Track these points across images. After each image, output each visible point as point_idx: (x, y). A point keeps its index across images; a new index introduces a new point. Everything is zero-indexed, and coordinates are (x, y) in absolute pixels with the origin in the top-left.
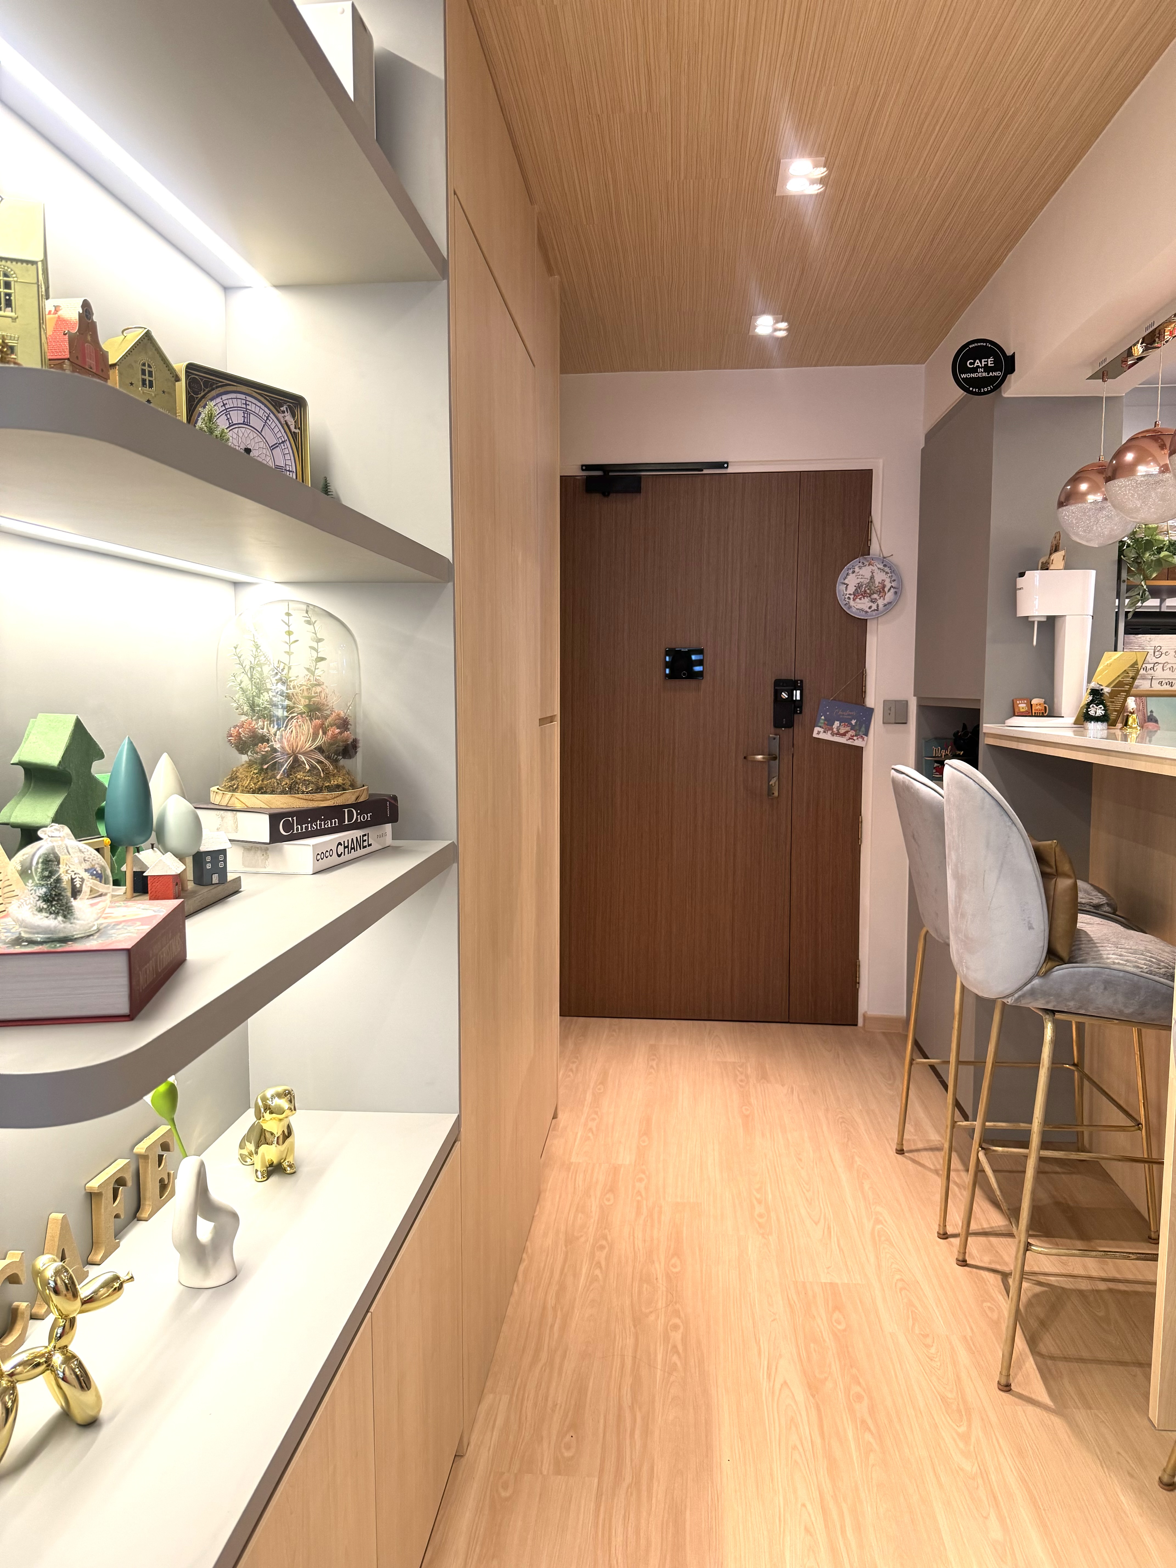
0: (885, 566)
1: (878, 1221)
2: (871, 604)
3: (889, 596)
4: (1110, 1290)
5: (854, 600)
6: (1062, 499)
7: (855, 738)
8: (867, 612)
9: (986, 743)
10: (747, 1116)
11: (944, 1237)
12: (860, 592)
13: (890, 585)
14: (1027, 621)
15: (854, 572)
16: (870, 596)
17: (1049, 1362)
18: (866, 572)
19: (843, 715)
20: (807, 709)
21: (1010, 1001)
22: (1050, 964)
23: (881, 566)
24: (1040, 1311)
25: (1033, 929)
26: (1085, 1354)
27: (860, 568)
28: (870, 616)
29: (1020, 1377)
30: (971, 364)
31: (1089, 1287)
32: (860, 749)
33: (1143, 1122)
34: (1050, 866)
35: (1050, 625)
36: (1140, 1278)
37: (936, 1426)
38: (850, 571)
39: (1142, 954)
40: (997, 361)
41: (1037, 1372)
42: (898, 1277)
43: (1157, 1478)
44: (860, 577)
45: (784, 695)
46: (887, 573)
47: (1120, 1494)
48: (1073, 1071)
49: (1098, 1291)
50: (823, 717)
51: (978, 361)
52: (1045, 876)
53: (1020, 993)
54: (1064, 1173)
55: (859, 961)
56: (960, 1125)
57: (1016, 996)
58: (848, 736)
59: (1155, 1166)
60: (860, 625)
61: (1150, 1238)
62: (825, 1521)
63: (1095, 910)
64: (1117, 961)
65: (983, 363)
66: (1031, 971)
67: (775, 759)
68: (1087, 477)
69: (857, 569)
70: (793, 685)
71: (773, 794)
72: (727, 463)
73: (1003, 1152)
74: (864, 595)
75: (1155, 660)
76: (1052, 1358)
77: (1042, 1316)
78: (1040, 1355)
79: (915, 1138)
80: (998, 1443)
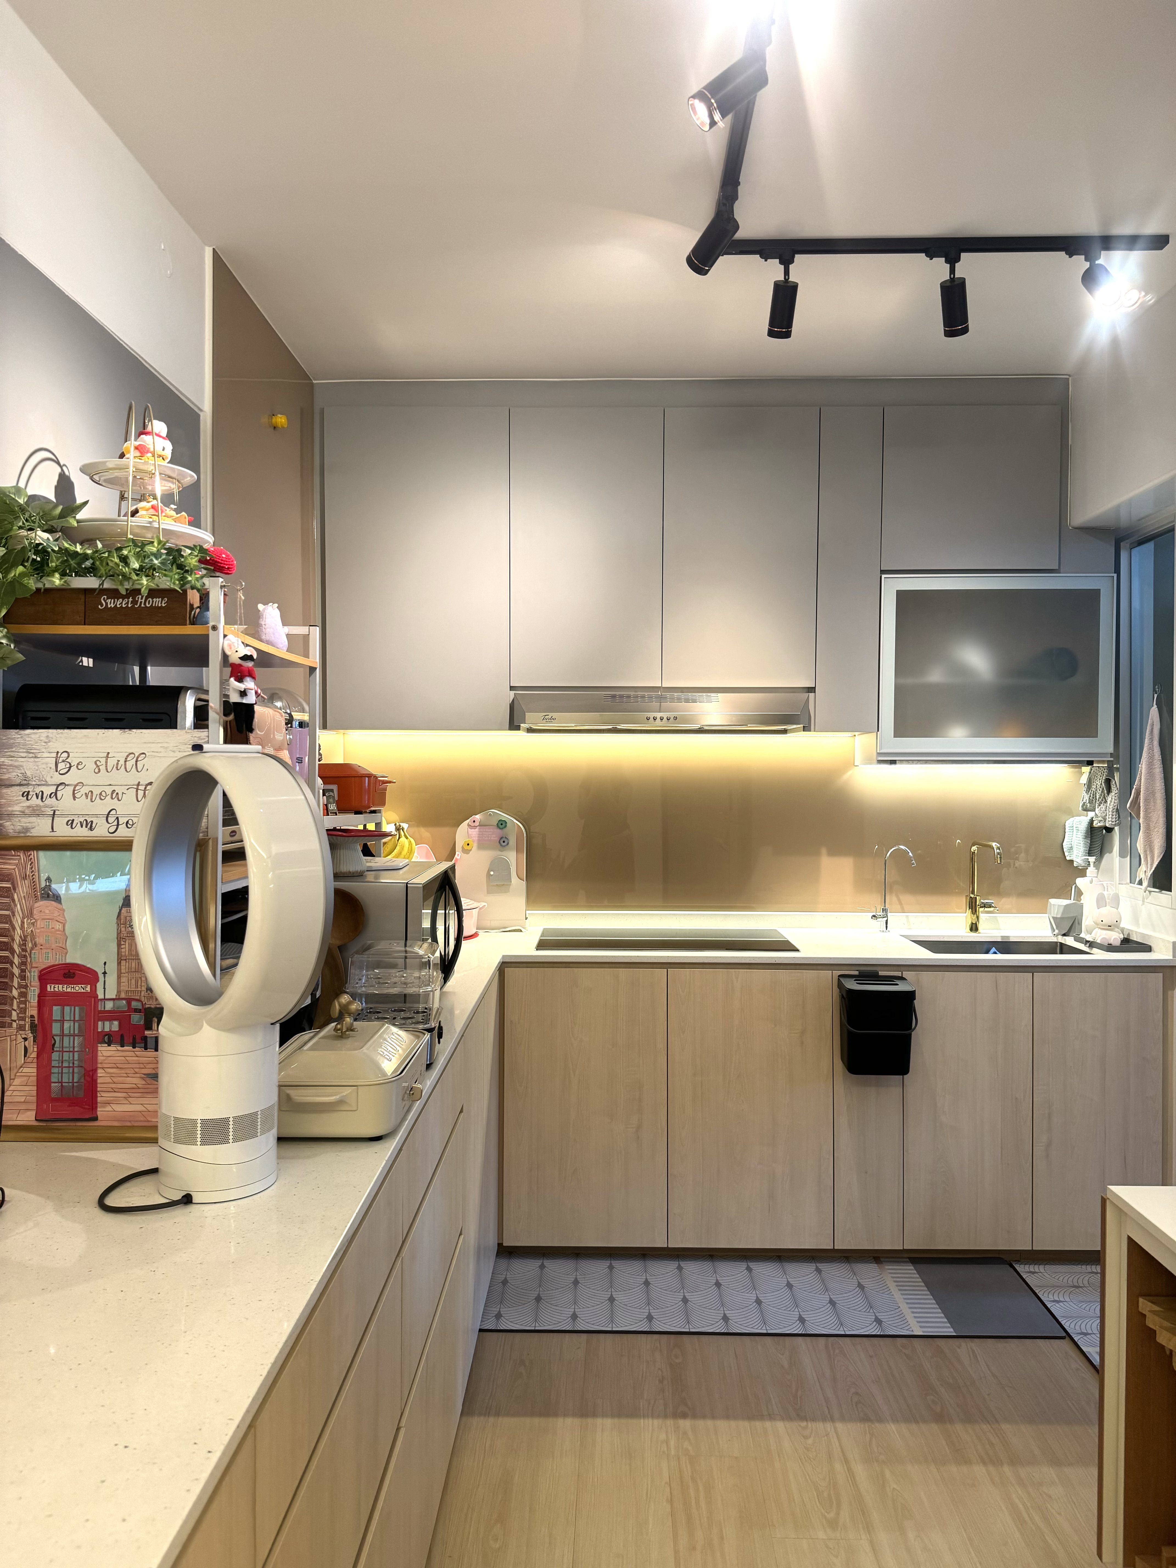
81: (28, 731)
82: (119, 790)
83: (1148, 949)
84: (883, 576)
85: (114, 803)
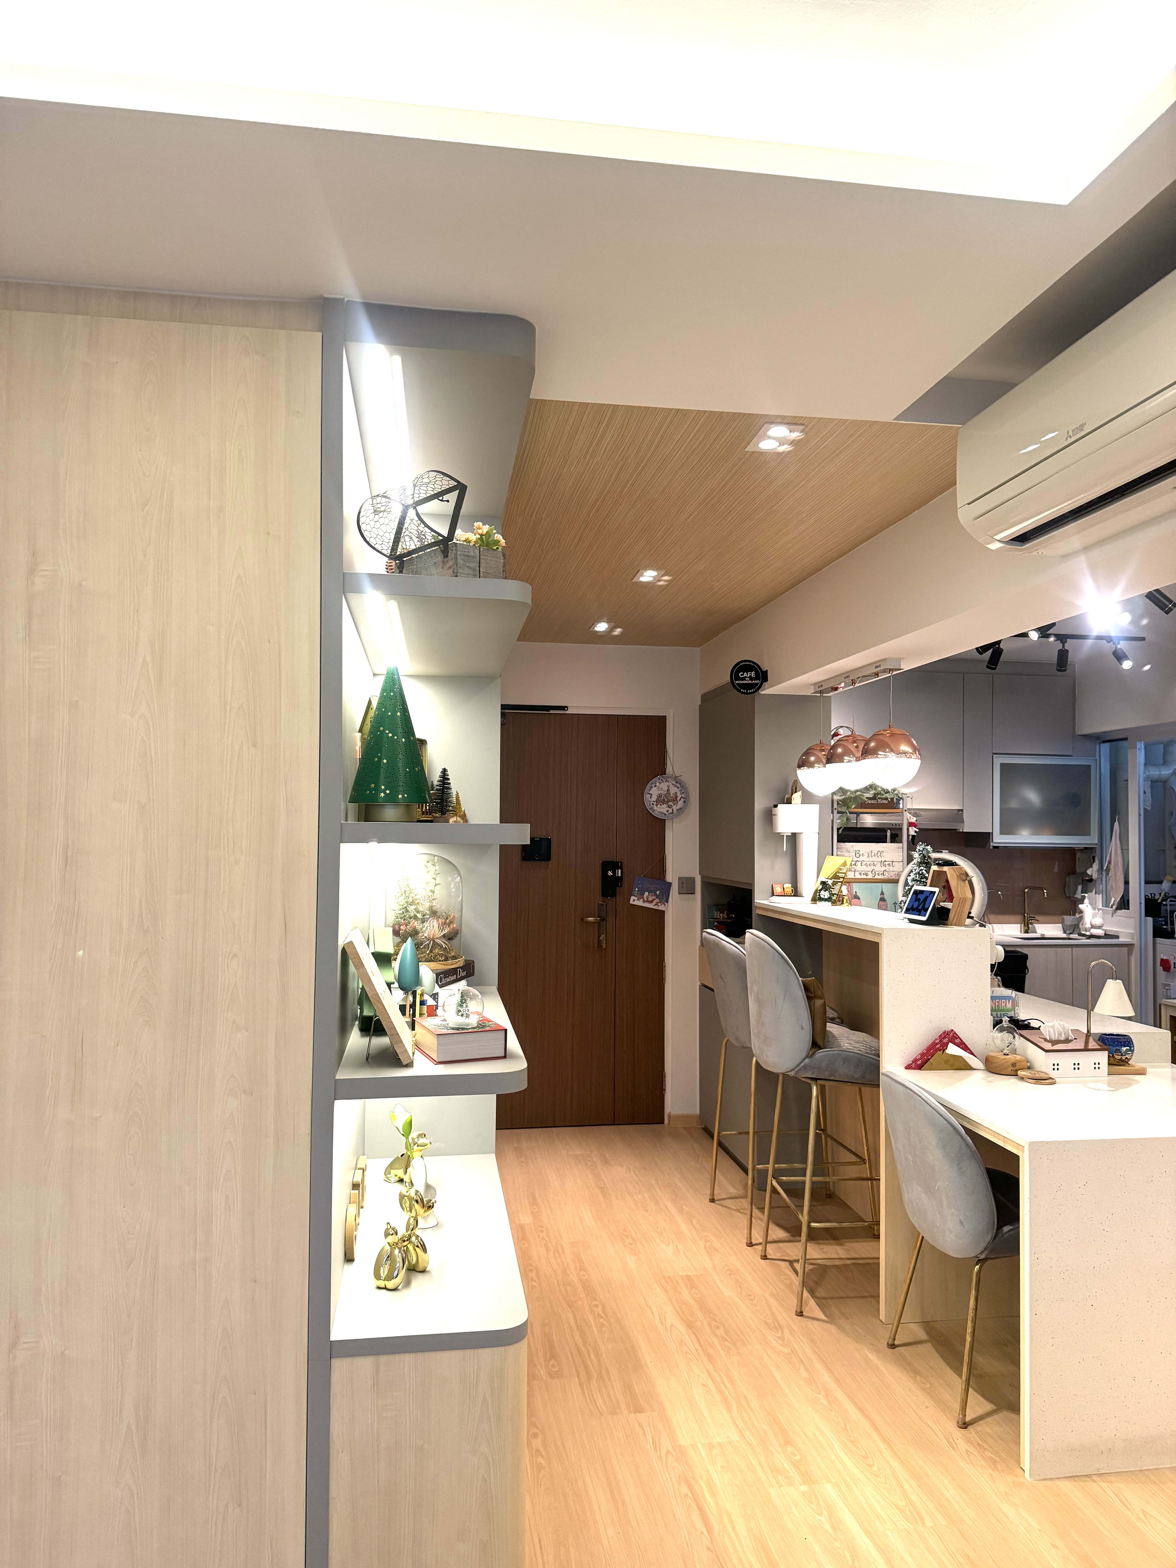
0: (677, 782)
1: (707, 1241)
2: (668, 809)
3: (680, 804)
4: (854, 1264)
5: (656, 805)
6: (800, 763)
7: (659, 904)
8: (665, 814)
9: (757, 913)
10: (602, 1188)
11: (751, 1245)
12: (660, 800)
13: (681, 796)
14: (780, 836)
15: (655, 786)
16: (667, 803)
17: (823, 1301)
18: (664, 786)
19: (651, 887)
20: (625, 884)
21: (792, 1074)
22: (814, 1050)
23: (674, 783)
24: (815, 1278)
25: (804, 1029)
26: (842, 1295)
27: (660, 783)
28: (668, 817)
29: (807, 1309)
30: (741, 675)
31: (841, 1263)
32: (663, 912)
33: (867, 1159)
34: (811, 993)
35: (794, 838)
36: (870, 1256)
37: (764, 1335)
38: (653, 785)
39: (862, 1043)
40: (757, 674)
41: (817, 1306)
42: (726, 1268)
43: (886, 1343)
44: (660, 789)
45: (610, 873)
46: (678, 788)
47: (868, 1353)
48: (821, 1134)
49: (847, 1265)
50: (637, 889)
51: (745, 673)
52: (809, 998)
53: (798, 1068)
54: (819, 1205)
55: (665, 1073)
56: (757, 1168)
57: (796, 1070)
58: (654, 902)
59: (874, 1182)
60: (660, 824)
61: (875, 1235)
62: (713, 1381)
63: (832, 1020)
64: (849, 1047)
65: (749, 675)
66: (804, 1055)
67: (603, 920)
68: (815, 754)
69: (658, 784)
70: (615, 866)
71: (602, 946)
72: (567, 707)
73: (786, 1180)
74: (663, 802)
75: (856, 859)
76: (824, 1298)
77: (816, 1279)
78: (818, 1298)
79: (720, 1192)
80: (800, 1338)
81: (846, 843)
82: (875, 863)
83: (1117, 937)
84: (994, 756)
85: (874, 868)
